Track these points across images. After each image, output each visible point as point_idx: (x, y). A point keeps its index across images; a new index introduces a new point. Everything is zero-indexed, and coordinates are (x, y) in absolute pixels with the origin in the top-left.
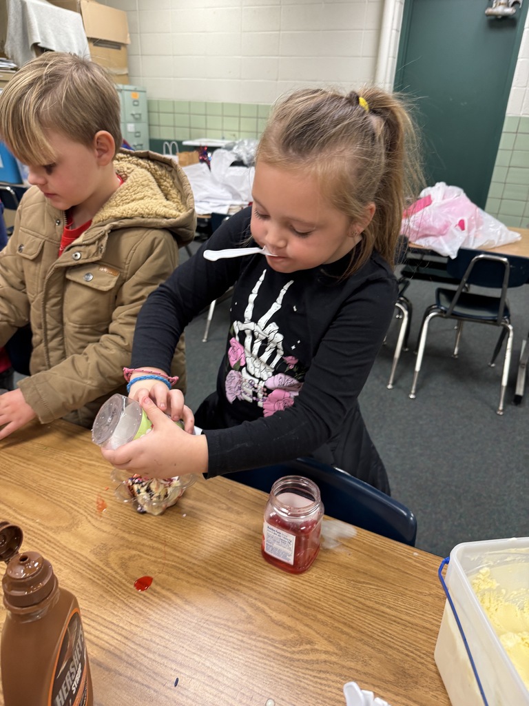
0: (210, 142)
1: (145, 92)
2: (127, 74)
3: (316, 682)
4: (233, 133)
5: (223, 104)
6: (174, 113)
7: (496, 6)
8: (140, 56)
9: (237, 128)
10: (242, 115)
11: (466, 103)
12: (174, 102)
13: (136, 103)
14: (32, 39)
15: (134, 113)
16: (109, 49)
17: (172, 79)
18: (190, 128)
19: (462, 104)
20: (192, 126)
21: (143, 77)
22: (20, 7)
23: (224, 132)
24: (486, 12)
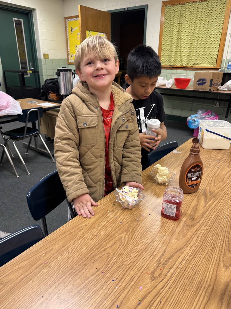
3: (135, 240)
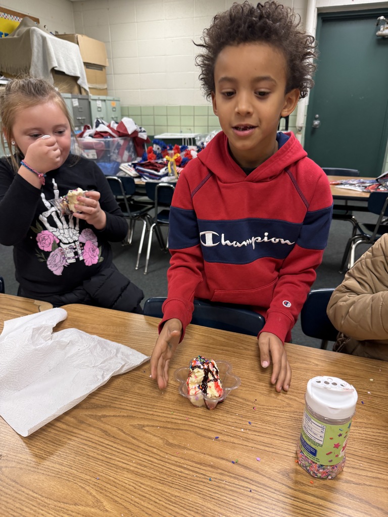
0: (172, 135)
1: (119, 101)
2: (106, 89)
4: (189, 128)
5: (180, 106)
6: (141, 115)
7: (383, 30)
8: (113, 75)
9: (192, 124)
10: (196, 114)
11: (363, 98)
12: (141, 107)
13: (114, 109)
14: (51, 64)
15: (113, 117)
16: (96, 71)
17: (139, 90)
18: (154, 125)
19: (361, 98)
20: (156, 124)
21: (115, 90)
22: (41, 41)
23: (182, 127)
24: (377, 34)
